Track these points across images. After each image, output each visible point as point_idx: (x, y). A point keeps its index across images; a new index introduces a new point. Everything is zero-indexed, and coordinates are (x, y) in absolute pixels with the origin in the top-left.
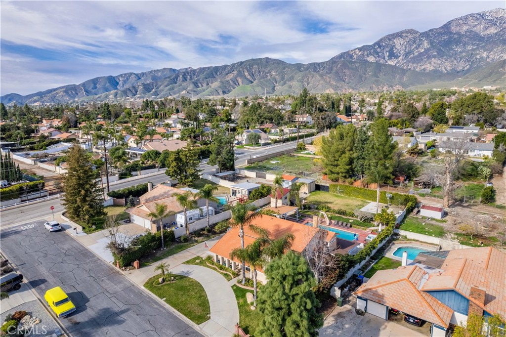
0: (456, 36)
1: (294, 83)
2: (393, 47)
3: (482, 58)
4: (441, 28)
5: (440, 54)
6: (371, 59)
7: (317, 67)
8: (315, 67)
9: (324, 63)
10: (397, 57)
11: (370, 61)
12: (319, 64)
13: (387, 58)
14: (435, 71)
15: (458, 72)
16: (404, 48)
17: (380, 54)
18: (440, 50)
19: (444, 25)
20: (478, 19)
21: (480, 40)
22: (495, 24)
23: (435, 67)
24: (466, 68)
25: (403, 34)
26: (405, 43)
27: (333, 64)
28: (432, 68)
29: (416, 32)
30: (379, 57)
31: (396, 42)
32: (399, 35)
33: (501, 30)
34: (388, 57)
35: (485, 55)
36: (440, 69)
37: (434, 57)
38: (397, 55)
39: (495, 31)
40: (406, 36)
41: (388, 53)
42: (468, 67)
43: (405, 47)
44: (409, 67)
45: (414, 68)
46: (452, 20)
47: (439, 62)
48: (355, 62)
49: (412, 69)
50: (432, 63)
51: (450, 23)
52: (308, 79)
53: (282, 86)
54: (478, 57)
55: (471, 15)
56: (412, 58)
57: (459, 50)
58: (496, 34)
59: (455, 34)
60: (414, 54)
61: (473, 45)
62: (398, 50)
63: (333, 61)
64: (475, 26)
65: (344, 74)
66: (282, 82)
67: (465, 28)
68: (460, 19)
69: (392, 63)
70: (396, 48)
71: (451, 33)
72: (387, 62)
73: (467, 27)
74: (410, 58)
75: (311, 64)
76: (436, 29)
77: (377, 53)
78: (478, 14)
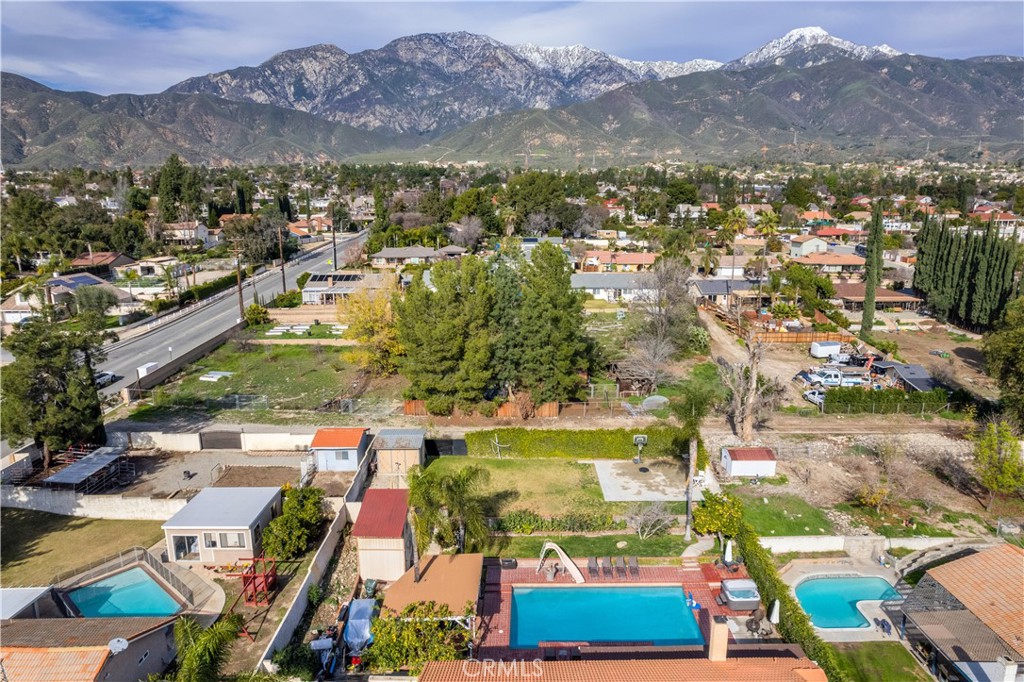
0: (408, 69)
1: (80, 140)
2: (300, 77)
3: (452, 111)
4: (383, 50)
5: (388, 100)
6: (260, 97)
7: (138, 106)
8: (131, 105)
9: (153, 97)
10: (312, 97)
11: (259, 101)
12: (140, 99)
13: (292, 99)
14: (384, 129)
15: (421, 134)
16: (321, 79)
17: (277, 88)
18: (386, 90)
19: (387, 46)
20: (437, 44)
21: (445, 81)
22: (462, 58)
23: (382, 122)
24: (432, 128)
25: (318, 54)
26: (324, 72)
27: (175, 102)
28: (378, 123)
29: (342, 53)
30: (275, 93)
31: (305, 67)
32: (309, 53)
33: (472, 69)
34: (294, 96)
35: (456, 106)
36: (391, 125)
37: (379, 102)
38: (311, 92)
39: (464, 70)
40: (325, 58)
41: (292, 88)
42: (435, 125)
43: (325, 79)
44: (337, 118)
45: (346, 120)
46: (399, 40)
47: (388, 112)
48: (225, 102)
49: (343, 122)
50: (377, 114)
51: (396, 42)
52: (118, 132)
53: (46, 144)
54: (447, 109)
55: (427, 36)
56: (339, 101)
57: (417, 94)
58: (466, 73)
59: (406, 64)
60: (342, 94)
61: (437, 87)
62: (311, 83)
63: (175, 95)
64: (435, 55)
65: (206, 126)
66: (43, 136)
67: (421, 56)
68: (411, 39)
69: (303, 109)
70: (307, 80)
71: (401, 62)
72: (293, 106)
73: (424, 56)
74: (336, 102)
75: (119, 97)
76: (375, 51)
77: (272, 86)
78: (436, 35)
